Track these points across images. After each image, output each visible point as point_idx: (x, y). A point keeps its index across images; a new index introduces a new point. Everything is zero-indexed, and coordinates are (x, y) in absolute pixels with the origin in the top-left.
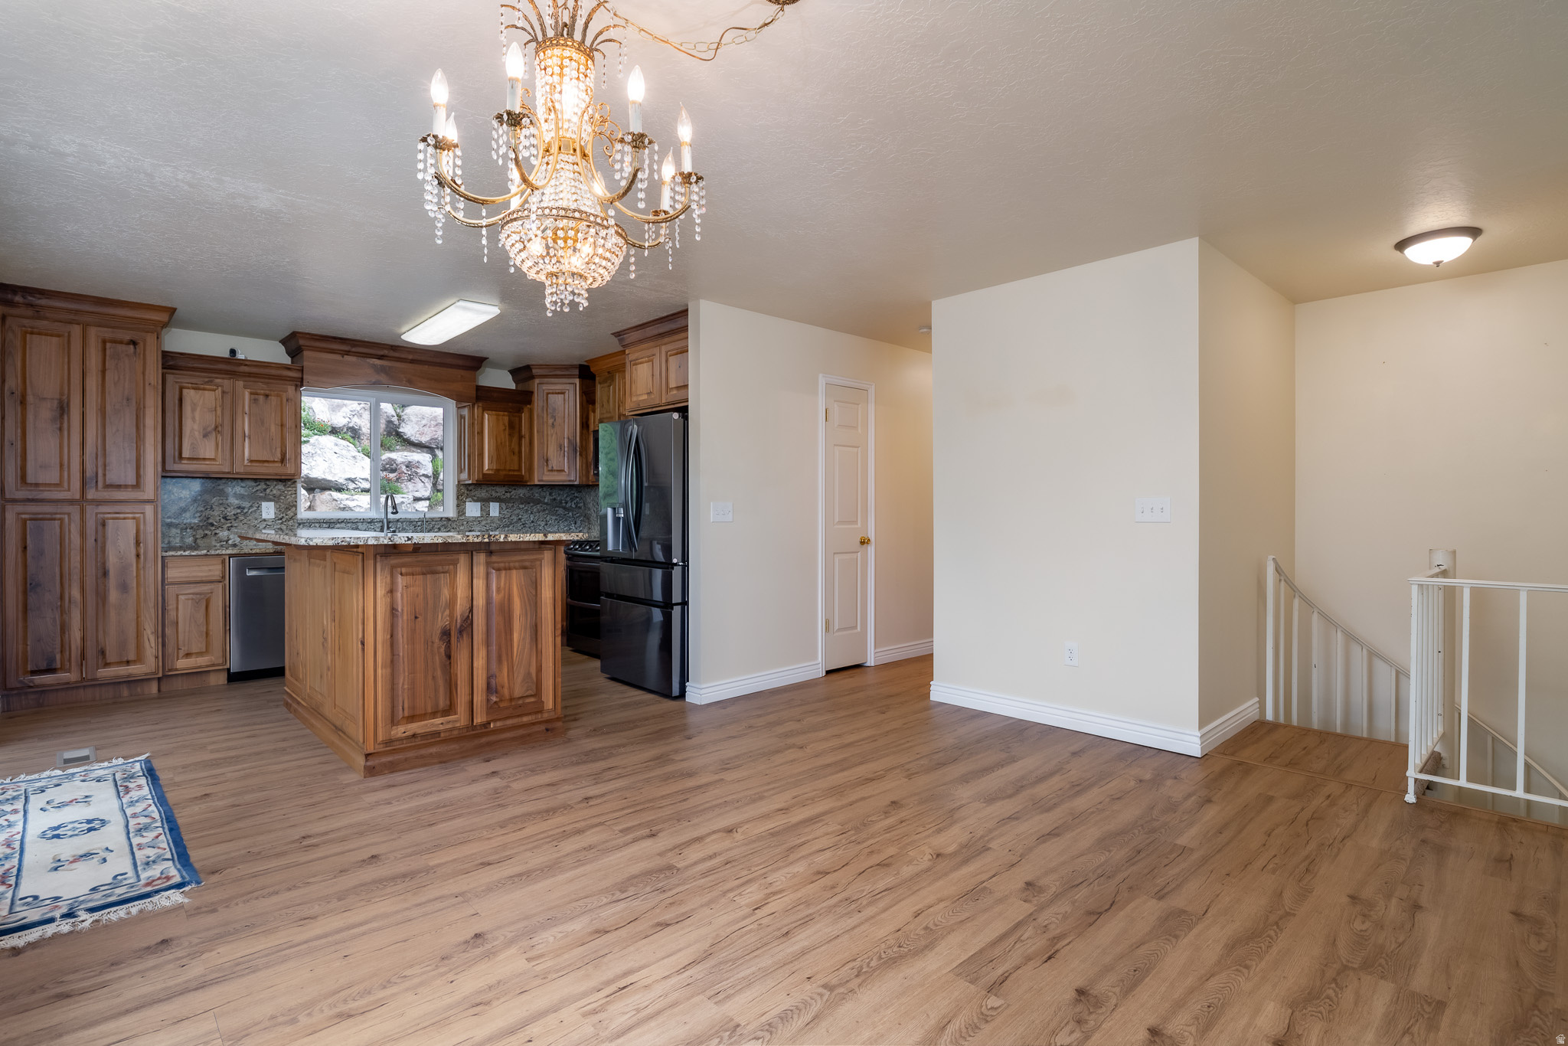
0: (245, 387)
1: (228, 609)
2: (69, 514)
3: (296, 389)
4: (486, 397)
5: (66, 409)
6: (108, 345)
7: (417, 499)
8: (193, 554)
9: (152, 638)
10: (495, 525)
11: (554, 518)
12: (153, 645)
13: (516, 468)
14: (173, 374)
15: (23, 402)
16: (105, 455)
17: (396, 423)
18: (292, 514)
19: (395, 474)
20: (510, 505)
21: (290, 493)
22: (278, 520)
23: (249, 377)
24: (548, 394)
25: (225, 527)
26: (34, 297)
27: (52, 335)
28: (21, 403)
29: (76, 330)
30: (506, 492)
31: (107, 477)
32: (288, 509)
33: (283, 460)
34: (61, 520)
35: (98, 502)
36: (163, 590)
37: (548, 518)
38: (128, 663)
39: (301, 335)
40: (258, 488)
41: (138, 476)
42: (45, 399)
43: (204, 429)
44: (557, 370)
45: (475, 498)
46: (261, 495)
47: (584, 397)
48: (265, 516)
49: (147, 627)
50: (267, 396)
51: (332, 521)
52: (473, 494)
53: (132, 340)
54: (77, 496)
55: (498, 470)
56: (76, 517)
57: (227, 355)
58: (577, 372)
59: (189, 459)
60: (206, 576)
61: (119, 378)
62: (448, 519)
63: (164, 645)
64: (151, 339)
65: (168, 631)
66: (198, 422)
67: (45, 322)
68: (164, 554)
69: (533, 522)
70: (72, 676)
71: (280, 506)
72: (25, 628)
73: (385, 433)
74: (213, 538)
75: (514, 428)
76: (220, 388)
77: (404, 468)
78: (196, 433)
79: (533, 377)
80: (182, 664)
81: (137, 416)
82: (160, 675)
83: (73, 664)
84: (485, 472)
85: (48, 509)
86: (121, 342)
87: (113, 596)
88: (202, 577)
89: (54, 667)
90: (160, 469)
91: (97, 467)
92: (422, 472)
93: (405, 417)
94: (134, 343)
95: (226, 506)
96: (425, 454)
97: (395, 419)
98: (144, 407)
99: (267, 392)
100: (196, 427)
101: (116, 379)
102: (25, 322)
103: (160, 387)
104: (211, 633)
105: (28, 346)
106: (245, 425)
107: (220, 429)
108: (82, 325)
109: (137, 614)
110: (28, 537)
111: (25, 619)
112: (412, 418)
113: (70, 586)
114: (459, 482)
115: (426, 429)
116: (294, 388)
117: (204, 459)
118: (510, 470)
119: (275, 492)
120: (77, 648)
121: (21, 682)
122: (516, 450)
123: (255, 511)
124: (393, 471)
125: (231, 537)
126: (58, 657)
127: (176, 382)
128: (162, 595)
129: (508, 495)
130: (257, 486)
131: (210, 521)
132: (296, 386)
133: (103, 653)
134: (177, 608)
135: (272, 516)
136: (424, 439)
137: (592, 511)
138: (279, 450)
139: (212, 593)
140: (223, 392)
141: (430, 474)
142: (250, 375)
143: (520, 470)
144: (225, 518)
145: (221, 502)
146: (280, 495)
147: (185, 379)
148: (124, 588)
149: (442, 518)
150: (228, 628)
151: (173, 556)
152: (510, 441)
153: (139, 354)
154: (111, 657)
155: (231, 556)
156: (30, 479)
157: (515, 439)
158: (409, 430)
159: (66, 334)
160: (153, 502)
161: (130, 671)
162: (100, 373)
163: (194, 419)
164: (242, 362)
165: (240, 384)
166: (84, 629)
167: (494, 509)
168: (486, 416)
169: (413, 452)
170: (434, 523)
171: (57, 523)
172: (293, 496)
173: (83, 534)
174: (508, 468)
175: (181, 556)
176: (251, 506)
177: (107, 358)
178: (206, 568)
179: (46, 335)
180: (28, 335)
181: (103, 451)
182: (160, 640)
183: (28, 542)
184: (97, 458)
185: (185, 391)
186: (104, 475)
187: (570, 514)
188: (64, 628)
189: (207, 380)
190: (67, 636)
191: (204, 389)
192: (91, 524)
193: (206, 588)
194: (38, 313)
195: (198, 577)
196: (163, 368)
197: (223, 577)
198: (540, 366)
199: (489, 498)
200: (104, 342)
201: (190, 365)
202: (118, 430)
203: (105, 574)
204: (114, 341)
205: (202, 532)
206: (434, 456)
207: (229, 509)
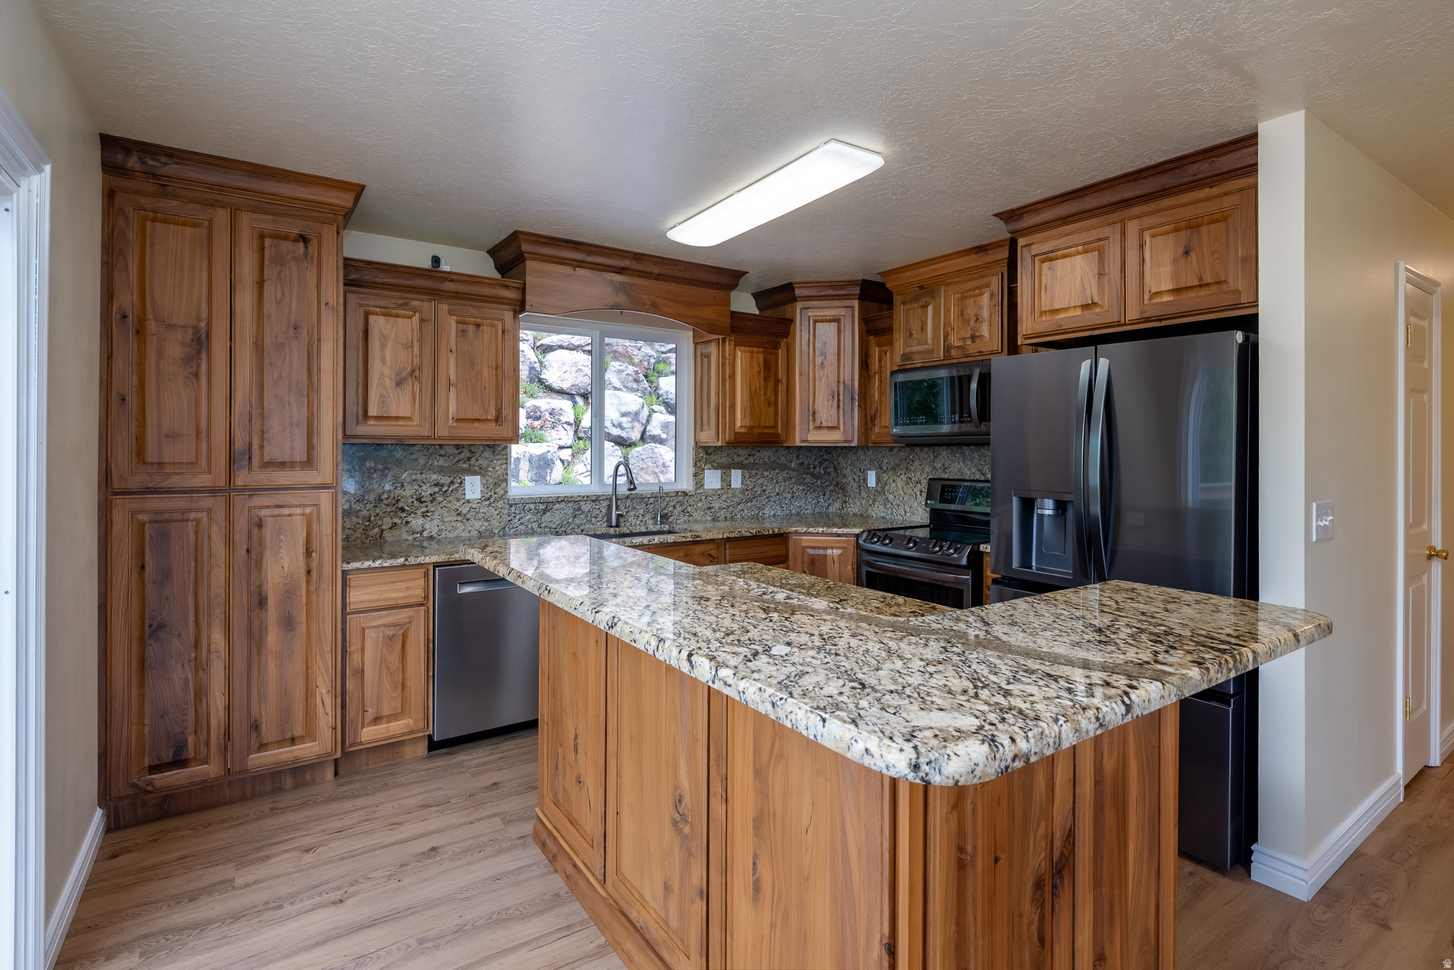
0: (451, 313)
1: (431, 645)
2: (209, 511)
3: (514, 318)
4: (739, 328)
5: (205, 342)
6: (268, 242)
7: (561, 448)
8: (386, 565)
9: (328, 700)
10: (736, 500)
11: (801, 488)
12: (329, 710)
13: (772, 424)
14: (356, 293)
15: (140, 332)
16: (262, 415)
17: (538, 369)
18: (502, 492)
19: (539, 422)
20: (754, 472)
21: (499, 462)
22: (485, 500)
23: (455, 298)
24: (816, 322)
25: (419, 512)
26: (158, 160)
27: (185, 224)
28: (138, 332)
29: (222, 217)
30: (749, 455)
31: (266, 450)
32: (496, 485)
33: (497, 419)
34: (198, 521)
35: (252, 491)
36: (344, 622)
37: (795, 488)
38: (293, 741)
39: (524, 237)
40: (460, 457)
41: (310, 447)
42: (173, 326)
43: (398, 374)
44: (832, 289)
45: (715, 464)
46: (465, 466)
47: (864, 325)
48: (469, 496)
49: (320, 682)
50: (478, 325)
51: (550, 500)
52: (712, 459)
53: (301, 235)
54: (222, 482)
55: (751, 427)
56: (220, 514)
57: (427, 264)
58: (857, 291)
59: (377, 418)
60: (403, 598)
61: (283, 295)
62: (685, 494)
63: (343, 706)
64: (328, 233)
65: (350, 685)
66: (389, 364)
67: (175, 203)
68: (346, 567)
69: (778, 494)
70: (210, 770)
71: (487, 480)
72: (142, 696)
73: (528, 380)
74: (404, 529)
75: (769, 368)
76: (417, 314)
77: (547, 416)
78: (387, 381)
79: (794, 299)
80: (370, 734)
81: (308, 353)
82: (339, 755)
83: (213, 749)
84: (736, 431)
85: (177, 503)
86: (286, 238)
87: (273, 638)
88: (397, 599)
89: (183, 757)
90: (340, 436)
91: (250, 435)
92: (564, 419)
93: (546, 363)
94: (304, 239)
95: (420, 483)
96: (565, 401)
97: (537, 365)
98: (319, 340)
99: (479, 321)
100: (386, 371)
101: (279, 295)
102: (145, 201)
103: (341, 309)
104: (409, 683)
105: (148, 241)
106: (450, 368)
107: (417, 373)
108: (229, 209)
109: (307, 664)
110: (147, 550)
111: (141, 684)
112: (553, 364)
113: (209, 625)
114: (696, 443)
115: (567, 375)
116: (511, 314)
117: (397, 418)
118: (765, 427)
119: (481, 462)
120: (219, 724)
121: (134, 786)
122: (772, 399)
123: (457, 490)
124: (538, 418)
125: (427, 526)
126: (191, 739)
127: (361, 305)
128: (342, 630)
129: (751, 459)
130: (460, 454)
131: (401, 504)
132: (515, 311)
133: (256, 727)
134: (363, 650)
135: (478, 495)
136: (565, 386)
137: (850, 479)
138: (493, 403)
139: (410, 622)
140: (422, 320)
141: (572, 422)
142: (456, 296)
143: (775, 427)
144: (419, 500)
145: (414, 477)
146: (488, 466)
147: (372, 300)
148: (288, 623)
149: (677, 492)
150: (431, 674)
151: (358, 569)
152: (766, 388)
153: (312, 257)
154: (269, 732)
155: (436, 565)
156: (151, 456)
157: (771, 385)
158: (551, 377)
159: (206, 223)
160: (330, 488)
161: (295, 754)
162: (255, 285)
163: (383, 359)
164: (446, 276)
165: (444, 307)
166: (229, 693)
167: (736, 477)
168: (739, 353)
169: (555, 398)
170: (668, 499)
171: (191, 525)
172: (504, 466)
173: (229, 542)
174: (762, 425)
175: (370, 569)
176: (452, 482)
177: (266, 262)
178: (403, 585)
179: (176, 223)
180: (149, 223)
181: (259, 412)
182: (339, 700)
183: (146, 559)
184: (250, 421)
185: (372, 319)
186: (262, 447)
187: (819, 482)
188: (201, 693)
189: (401, 302)
190: (204, 705)
191: (397, 316)
192: (241, 523)
193: (402, 615)
194: (164, 187)
195: (392, 599)
196: (345, 284)
197: (426, 597)
198: (807, 284)
199: (730, 464)
200: (262, 237)
201: (379, 280)
202: (281, 377)
203: (262, 602)
204: (277, 236)
205: (390, 521)
206: (575, 403)
207: (424, 488)
